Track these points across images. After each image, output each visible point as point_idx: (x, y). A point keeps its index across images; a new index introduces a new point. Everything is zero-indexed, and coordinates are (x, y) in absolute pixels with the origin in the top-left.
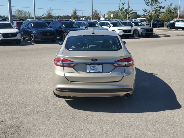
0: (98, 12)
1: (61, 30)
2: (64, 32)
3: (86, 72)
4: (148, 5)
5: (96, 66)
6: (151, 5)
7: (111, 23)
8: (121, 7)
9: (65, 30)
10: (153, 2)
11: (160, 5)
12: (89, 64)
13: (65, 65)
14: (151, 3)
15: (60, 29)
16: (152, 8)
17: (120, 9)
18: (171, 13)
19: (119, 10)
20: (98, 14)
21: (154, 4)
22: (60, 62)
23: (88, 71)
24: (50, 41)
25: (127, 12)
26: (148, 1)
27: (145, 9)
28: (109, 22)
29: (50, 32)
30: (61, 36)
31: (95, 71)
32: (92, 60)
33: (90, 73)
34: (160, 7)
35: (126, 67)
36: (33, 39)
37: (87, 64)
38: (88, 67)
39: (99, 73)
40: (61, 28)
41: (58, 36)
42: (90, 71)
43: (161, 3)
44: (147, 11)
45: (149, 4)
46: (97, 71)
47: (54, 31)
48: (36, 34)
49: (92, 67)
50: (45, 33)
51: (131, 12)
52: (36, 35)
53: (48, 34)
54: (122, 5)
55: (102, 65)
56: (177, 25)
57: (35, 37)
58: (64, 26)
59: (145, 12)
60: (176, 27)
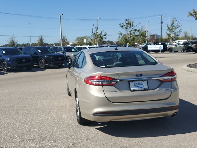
0: (66, 38)
1: (37, 56)
2: (40, 58)
3: (131, 90)
4: (123, 29)
5: (140, 82)
6: (126, 28)
7: (89, 47)
8: (94, 32)
9: (41, 56)
10: (127, 25)
11: (134, 29)
12: (133, 81)
13: (104, 83)
14: (125, 26)
15: (35, 55)
16: (127, 31)
17: (94, 33)
18: (142, 36)
19: (93, 35)
20: (66, 40)
21: (128, 28)
22: (95, 81)
23: (132, 89)
24: (25, 69)
25: (101, 37)
26: (123, 25)
27: (120, 33)
28: (87, 47)
29: (26, 58)
30: (36, 63)
31: (140, 89)
32: (137, 75)
33: (134, 91)
34: (135, 30)
35: (172, 82)
36: (6, 67)
37: (129, 81)
38: (131, 84)
39: (145, 90)
40: (37, 54)
41: (34, 63)
42: (135, 89)
43: (136, 26)
44: (122, 34)
45: (124, 27)
46: (142, 89)
47: (30, 57)
48: (9, 61)
49: (136, 84)
50: (20, 60)
51: (104, 37)
52: (10, 63)
53: (24, 61)
54: (95, 30)
55: (147, 80)
56: (150, 48)
57: (9, 65)
58: (40, 51)
59: (121, 36)
60: (149, 50)
